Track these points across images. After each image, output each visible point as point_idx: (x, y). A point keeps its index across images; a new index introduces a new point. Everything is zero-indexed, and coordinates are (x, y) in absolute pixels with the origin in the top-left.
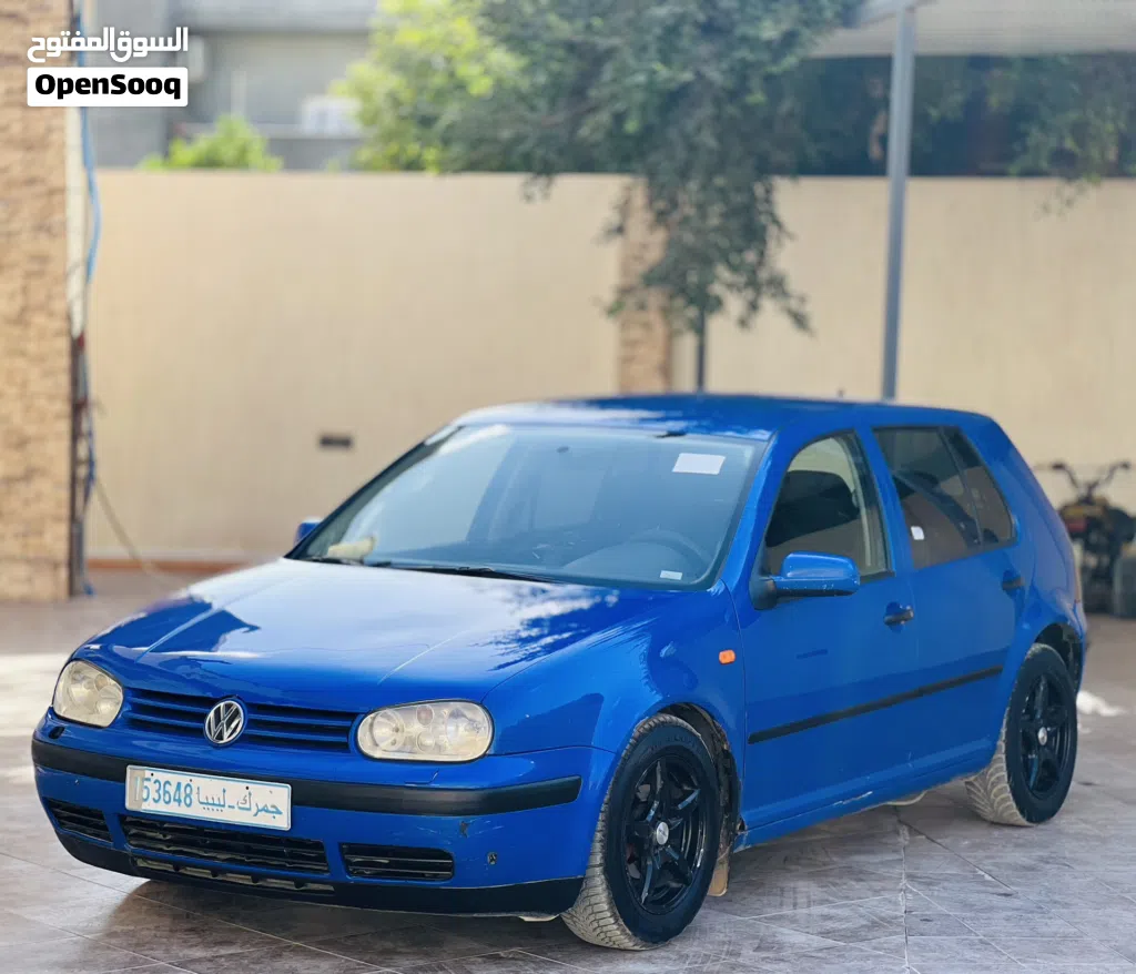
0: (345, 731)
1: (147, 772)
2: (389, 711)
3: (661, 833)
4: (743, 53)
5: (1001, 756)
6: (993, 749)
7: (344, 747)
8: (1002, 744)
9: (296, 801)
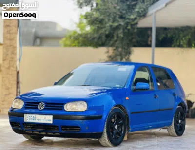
0: (62, 107)
1: (28, 115)
2: (70, 103)
3: (116, 127)
4: (128, 21)
5: (173, 124)
6: (172, 123)
7: (62, 109)
8: (173, 122)
9: (53, 118)
